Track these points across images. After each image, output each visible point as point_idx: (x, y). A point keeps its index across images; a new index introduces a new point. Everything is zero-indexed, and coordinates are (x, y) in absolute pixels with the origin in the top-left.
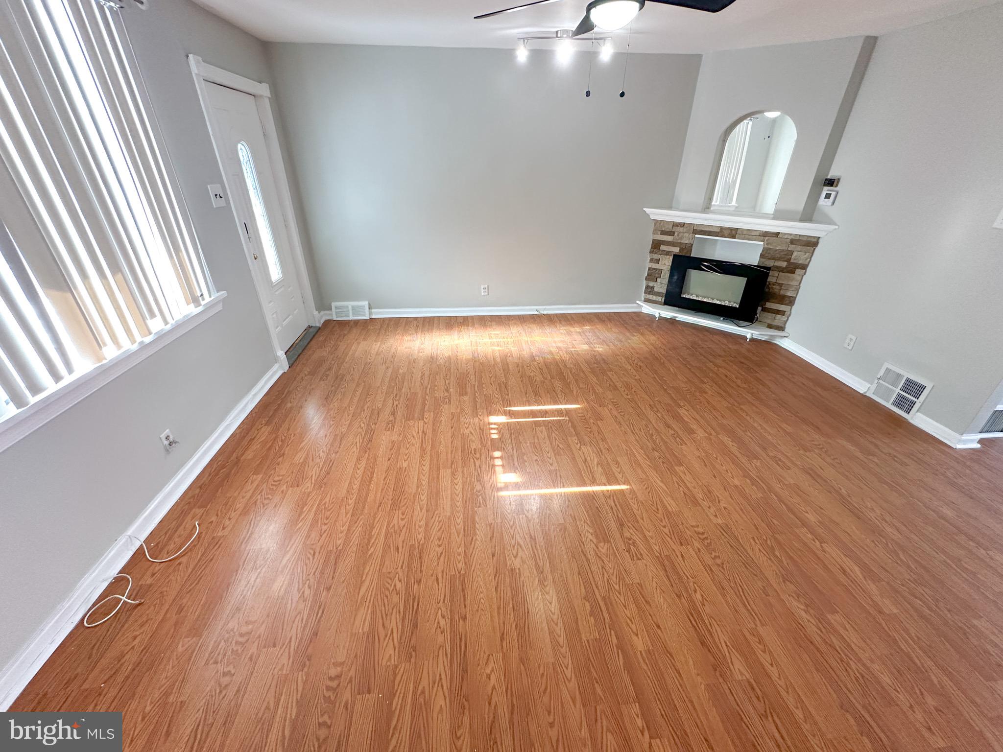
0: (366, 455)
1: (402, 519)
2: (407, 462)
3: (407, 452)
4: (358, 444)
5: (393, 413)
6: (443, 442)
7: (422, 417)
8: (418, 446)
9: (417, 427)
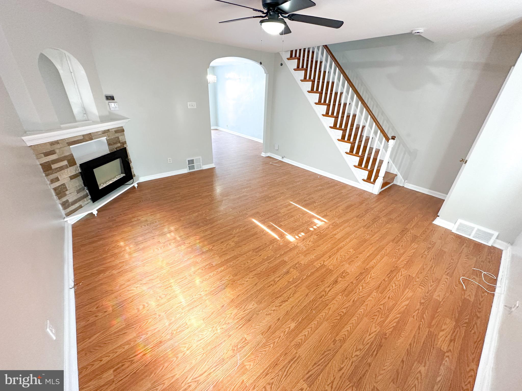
0: (367, 267)
1: (365, 236)
2: (350, 250)
3: (346, 254)
4: (369, 277)
5: (336, 282)
6: (326, 247)
7: (323, 266)
8: (339, 254)
9: (330, 263)
